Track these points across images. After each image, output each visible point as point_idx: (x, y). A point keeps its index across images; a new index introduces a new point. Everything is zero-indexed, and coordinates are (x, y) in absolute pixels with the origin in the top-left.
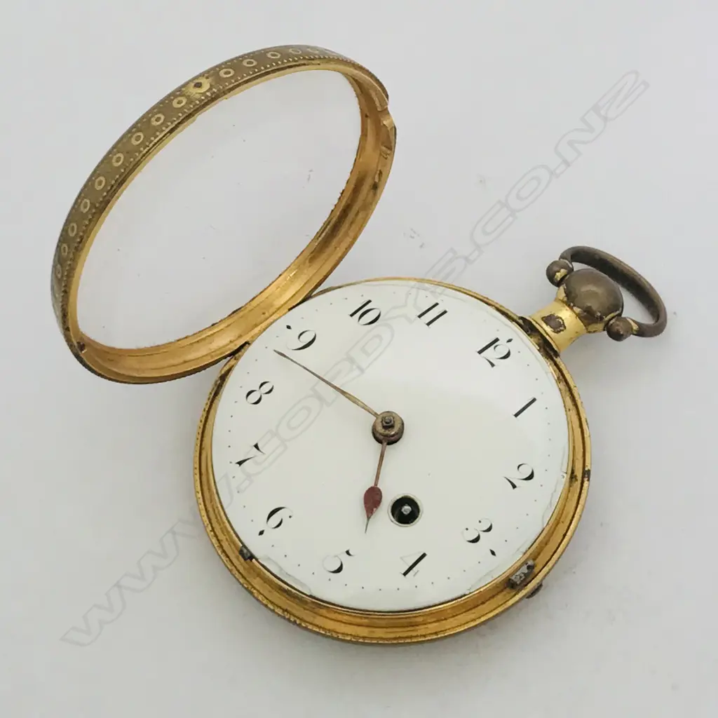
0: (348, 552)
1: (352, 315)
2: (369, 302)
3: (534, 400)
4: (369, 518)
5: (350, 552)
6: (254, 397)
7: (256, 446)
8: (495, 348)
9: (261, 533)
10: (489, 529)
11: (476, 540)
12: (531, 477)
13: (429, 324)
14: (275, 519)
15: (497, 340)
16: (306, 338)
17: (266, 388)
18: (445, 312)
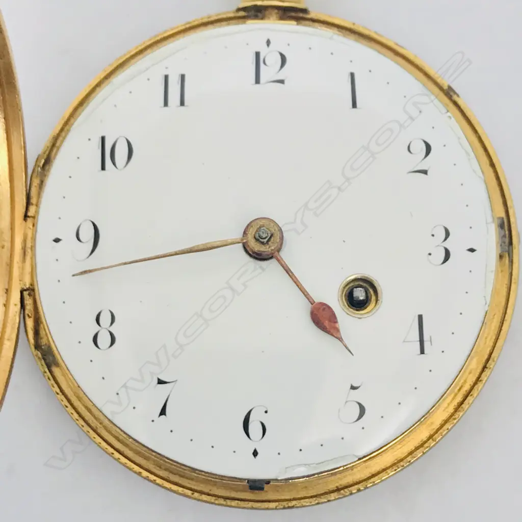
0: (353, 388)
1: (103, 168)
2: (103, 139)
3: (352, 75)
4: (340, 339)
5: (355, 385)
6: (104, 340)
7: (160, 382)
8: (264, 63)
9: (255, 453)
10: (447, 234)
11: (447, 255)
12: (428, 149)
13: (182, 103)
14: (255, 428)
15: (258, 55)
16: (87, 234)
17: (105, 319)
18: (183, 77)
